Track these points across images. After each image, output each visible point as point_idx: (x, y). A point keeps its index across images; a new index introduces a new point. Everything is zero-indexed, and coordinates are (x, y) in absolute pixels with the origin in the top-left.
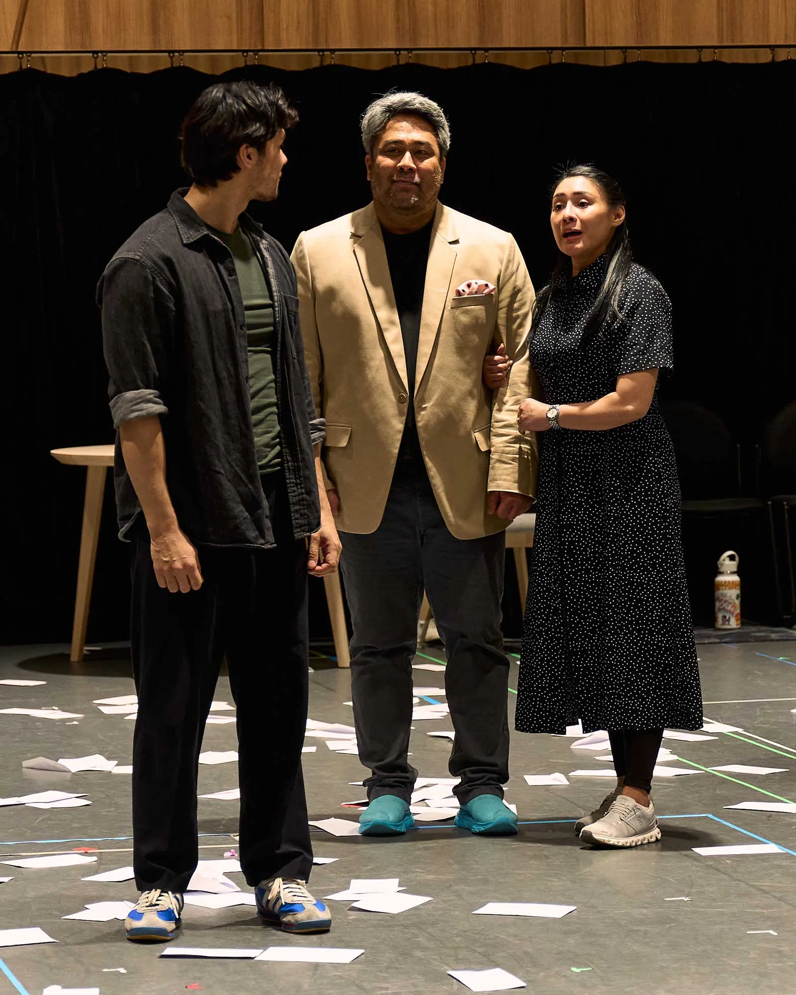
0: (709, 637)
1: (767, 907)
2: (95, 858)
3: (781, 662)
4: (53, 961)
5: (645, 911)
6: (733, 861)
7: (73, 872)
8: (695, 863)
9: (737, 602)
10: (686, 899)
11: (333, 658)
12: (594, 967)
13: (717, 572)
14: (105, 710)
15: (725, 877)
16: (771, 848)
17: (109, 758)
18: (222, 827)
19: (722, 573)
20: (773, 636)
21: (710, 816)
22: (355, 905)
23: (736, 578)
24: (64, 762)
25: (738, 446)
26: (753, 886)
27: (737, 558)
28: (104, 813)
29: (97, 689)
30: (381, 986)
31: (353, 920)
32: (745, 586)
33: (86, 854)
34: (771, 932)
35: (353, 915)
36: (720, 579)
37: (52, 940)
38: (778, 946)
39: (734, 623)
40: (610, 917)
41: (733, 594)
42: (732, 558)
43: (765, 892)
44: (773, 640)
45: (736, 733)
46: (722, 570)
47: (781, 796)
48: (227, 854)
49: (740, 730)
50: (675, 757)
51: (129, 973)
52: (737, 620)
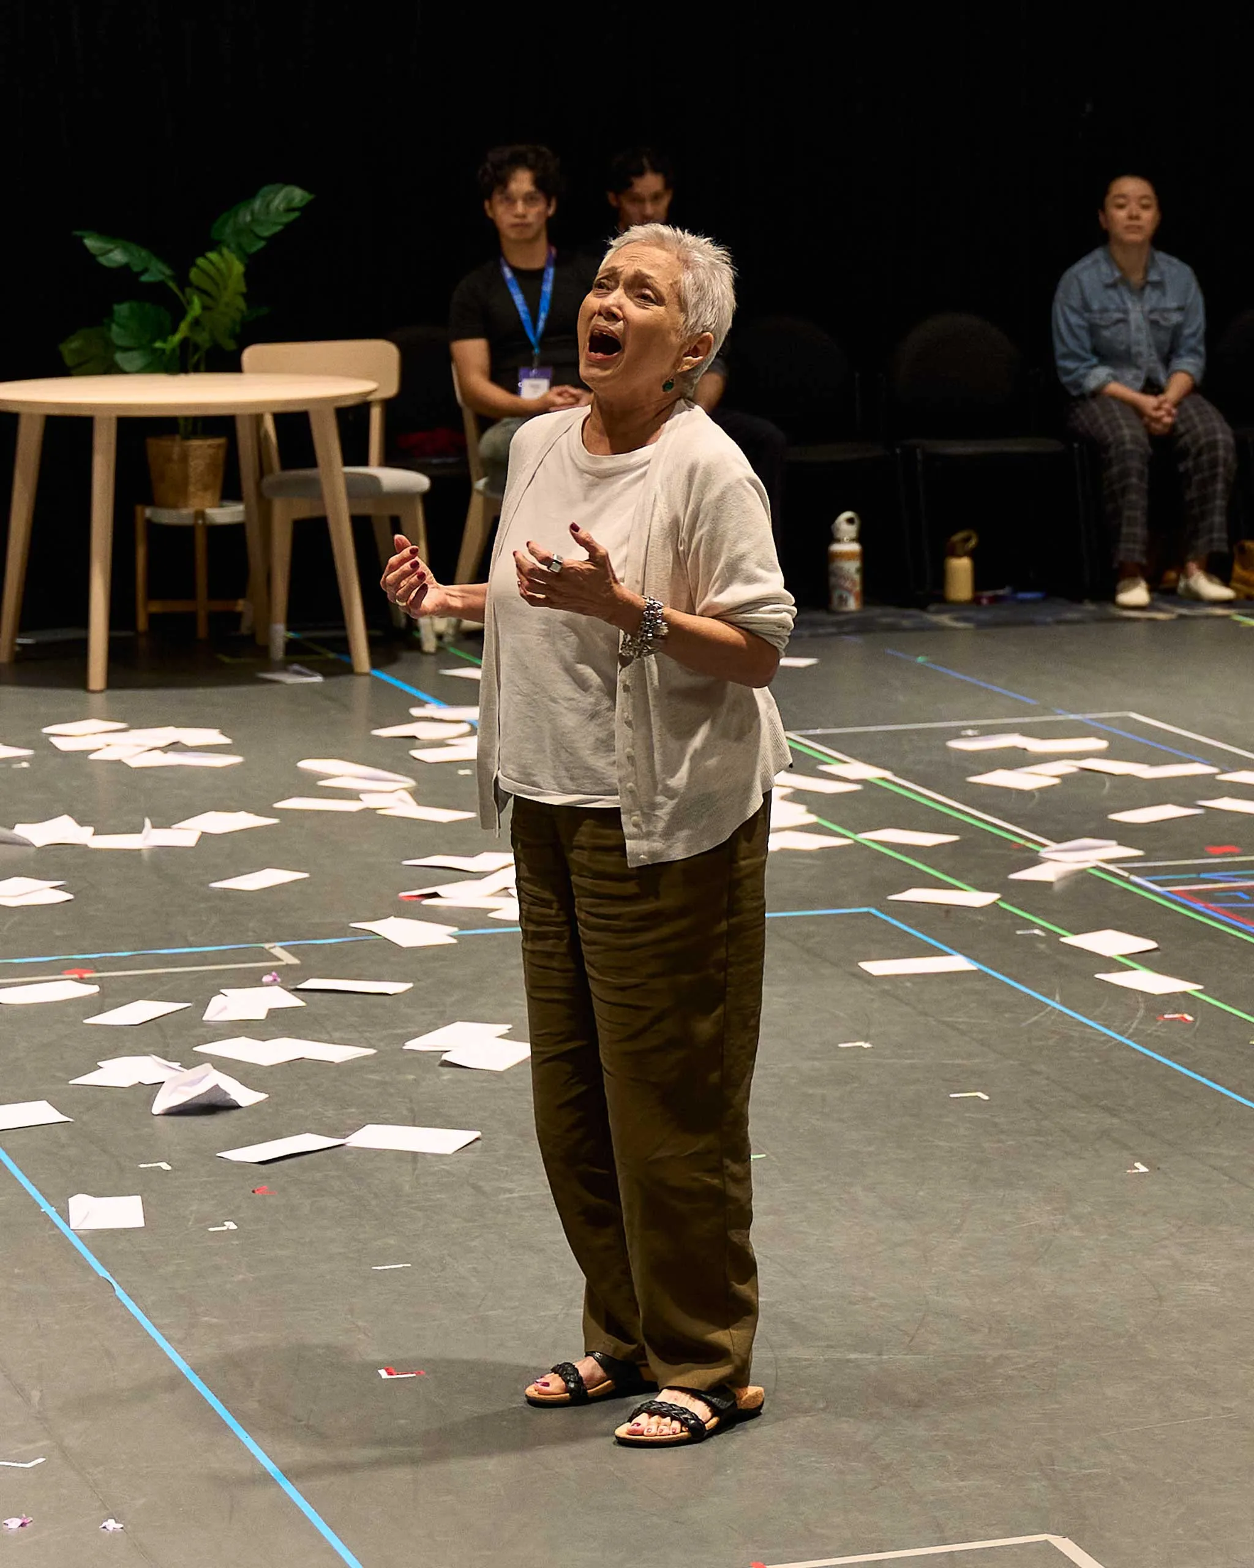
0: (822, 624)
1: (970, 1056)
2: (95, 989)
3: (921, 667)
4: (72, 1152)
5: (817, 1064)
6: (914, 984)
7: (71, 1010)
8: (866, 986)
9: (857, 578)
10: (866, 1045)
11: (344, 658)
12: (768, 1153)
13: (833, 539)
14: (62, 744)
15: (908, 1009)
16: (957, 963)
17: (82, 823)
18: (250, 934)
19: (838, 541)
20: (906, 623)
21: (873, 911)
22: (445, 1057)
23: (855, 547)
24: (23, 831)
25: (857, 375)
26: (944, 1023)
27: (857, 521)
28: (92, 913)
29: (43, 709)
30: (502, 1186)
31: (450, 1080)
32: (866, 556)
33: (81, 980)
34: (980, 1094)
35: (447, 1074)
36: (836, 548)
37: (66, 1119)
38: (992, 1116)
39: (852, 604)
40: (774, 1075)
41: (852, 567)
42: (850, 521)
43: (963, 1033)
44: (905, 630)
45: (883, 779)
46: (839, 536)
47: (957, 879)
48: (266, 979)
49: (888, 774)
50: (813, 819)
51: (174, 1169)
52: (857, 599)
